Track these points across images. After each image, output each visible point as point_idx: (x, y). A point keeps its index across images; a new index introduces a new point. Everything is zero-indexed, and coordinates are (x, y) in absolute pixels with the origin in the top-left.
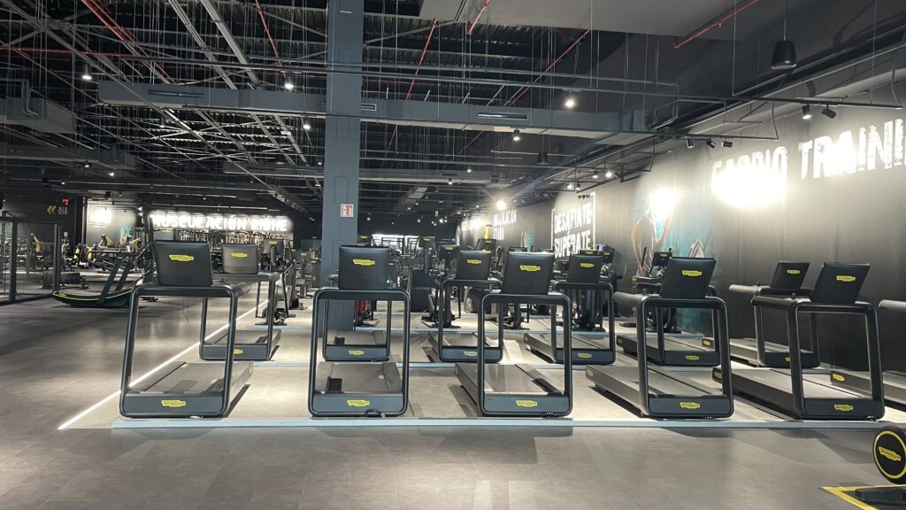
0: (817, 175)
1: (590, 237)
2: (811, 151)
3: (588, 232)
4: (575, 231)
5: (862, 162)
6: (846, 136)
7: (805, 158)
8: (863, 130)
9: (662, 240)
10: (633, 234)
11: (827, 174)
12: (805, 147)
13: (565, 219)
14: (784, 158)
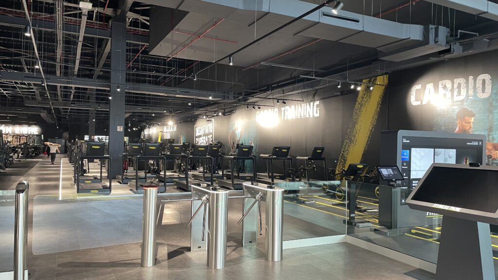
0: (286, 118)
1: (212, 137)
2: (284, 110)
3: (211, 136)
4: (205, 135)
5: (297, 115)
6: (293, 107)
7: (283, 112)
8: (297, 106)
9: (240, 139)
10: (229, 137)
11: (288, 119)
12: (283, 109)
13: (201, 130)
14: (277, 112)
